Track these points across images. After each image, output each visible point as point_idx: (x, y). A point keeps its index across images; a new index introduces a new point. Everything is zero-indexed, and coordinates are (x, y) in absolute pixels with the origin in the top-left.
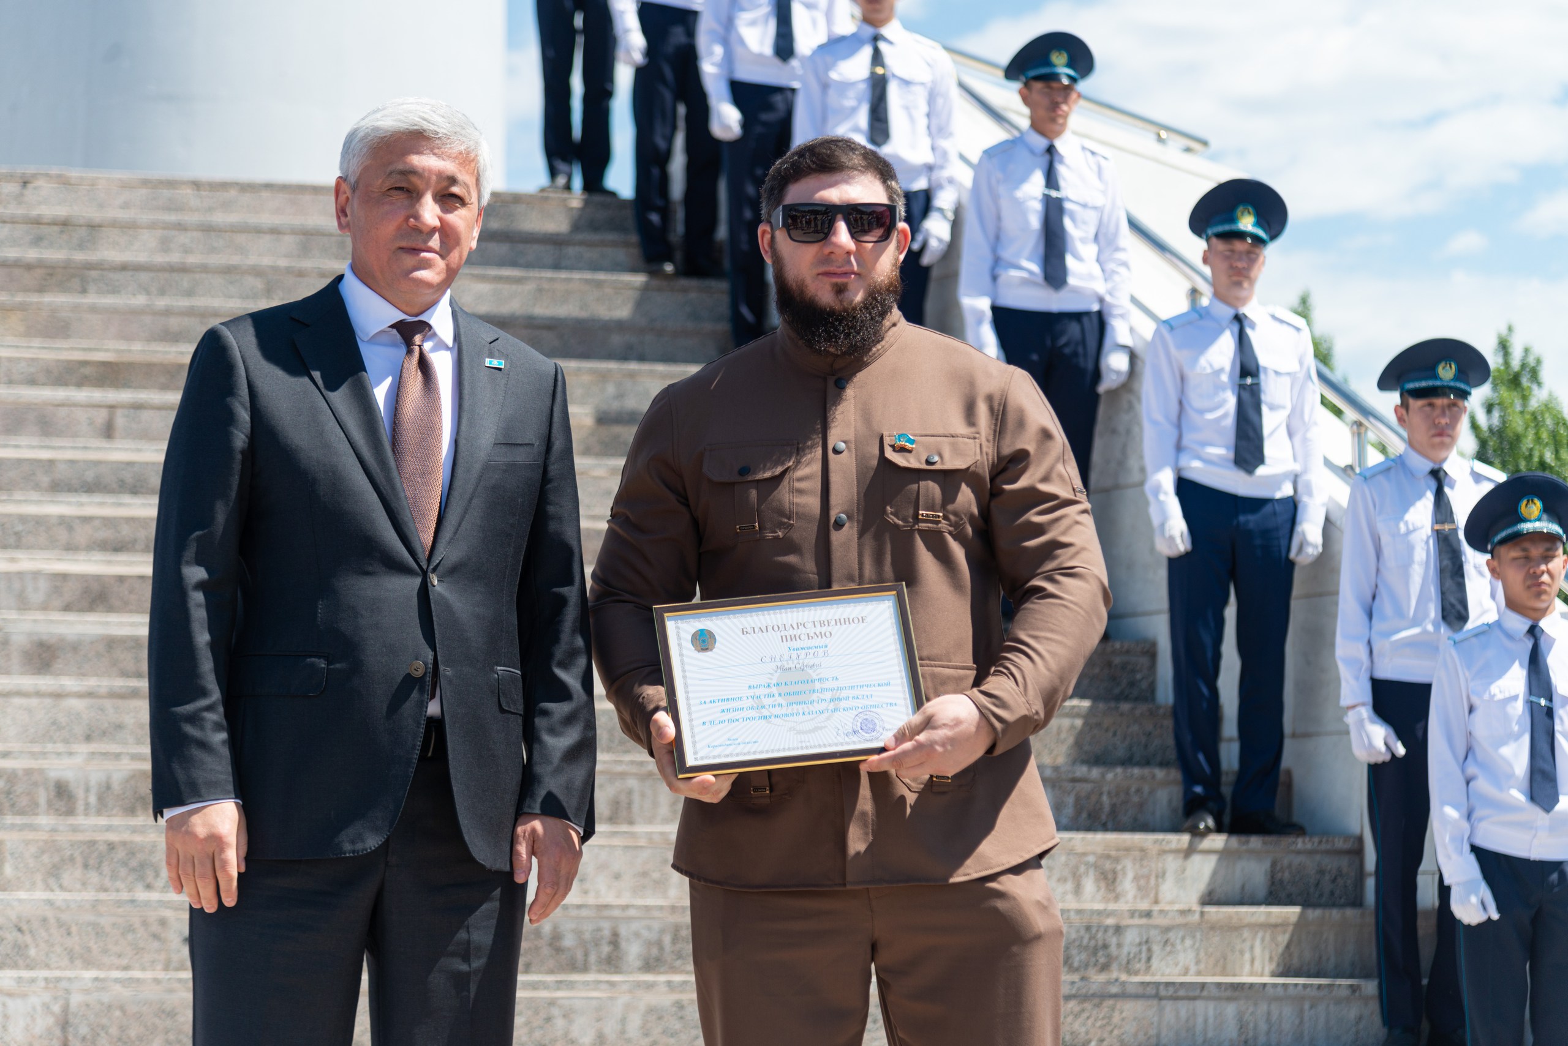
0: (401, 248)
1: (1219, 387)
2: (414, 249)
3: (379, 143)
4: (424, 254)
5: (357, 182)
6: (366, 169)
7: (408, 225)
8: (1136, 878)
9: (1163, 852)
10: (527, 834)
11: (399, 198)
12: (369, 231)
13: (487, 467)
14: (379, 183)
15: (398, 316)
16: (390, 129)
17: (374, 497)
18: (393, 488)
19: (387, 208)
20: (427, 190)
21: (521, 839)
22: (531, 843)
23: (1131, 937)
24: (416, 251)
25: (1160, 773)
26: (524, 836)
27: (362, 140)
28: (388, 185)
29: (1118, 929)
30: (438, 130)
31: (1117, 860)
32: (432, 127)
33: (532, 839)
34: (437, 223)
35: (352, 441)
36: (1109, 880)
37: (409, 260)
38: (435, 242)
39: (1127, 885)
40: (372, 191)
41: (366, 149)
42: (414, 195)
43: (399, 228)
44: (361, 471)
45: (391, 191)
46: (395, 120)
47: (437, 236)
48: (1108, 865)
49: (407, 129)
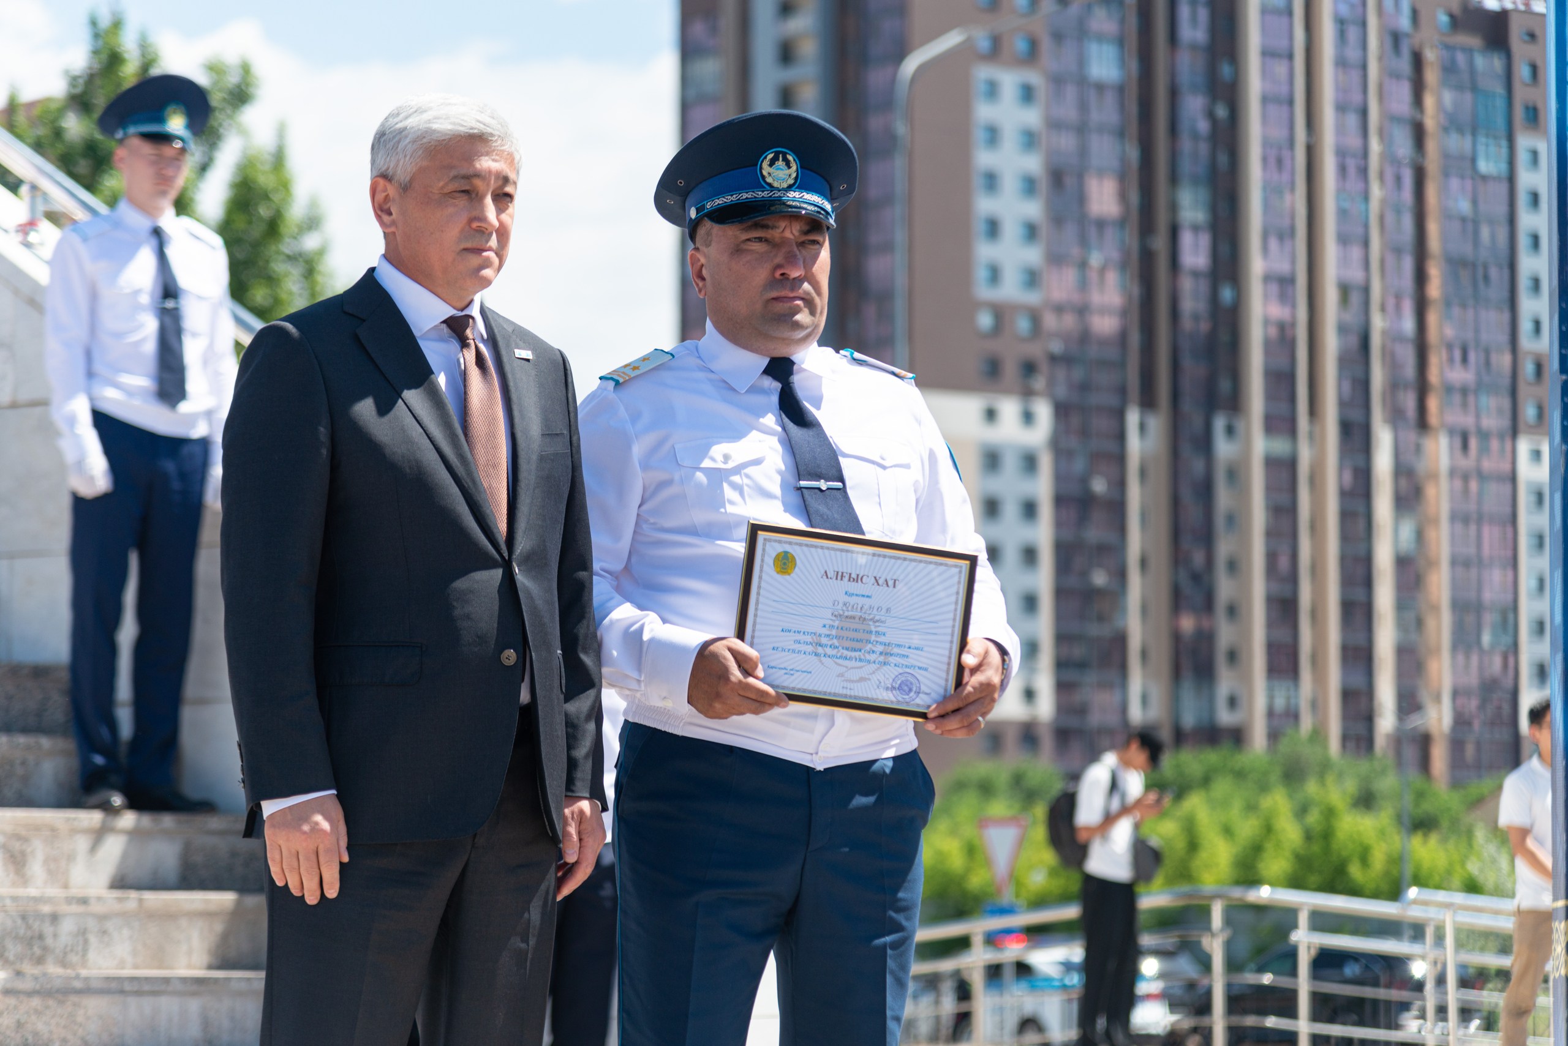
0: (465, 249)
1: (138, 308)
2: (478, 249)
3: (436, 146)
4: (485, 254)
5: (411, 181)
6: (421, 170)
7: (470, 227)
8: (46, 861)
9: (74, 831)
10: (575, 816)
11: (462, 202)
12: (432, 233)
13: (542, 459)
14: (440, 184)
15: (449, 312)
16: (449, 132)
17: (455, 490)
18: (474, 481)
19: (451, 210)
20: (488, 190)
21: (570, 820)
22: (578, 823)
23: (67, 926)
24: (479, 251)
25: (45, 742)
26: (573, 818)
27: (414, 141)
28: (451, 187)
29: (55, 918)
30: (493, 132)
31: (25, 840)
32: (489, 130)
33: (579, 820)
34: (496, 224)
35: (431, 436)
36: (18, 861)
37: (474, 261)
38: (493, 242)
39: (36, 868)
40: (431, 192)
41: (420, 152)
42: (473, 195)
43: (462, 231)
44: (443, 466)
45: (453, 193)
46: (451, 123)
47: (494, 236)
48: (17, 846)
49: (467, 133)
